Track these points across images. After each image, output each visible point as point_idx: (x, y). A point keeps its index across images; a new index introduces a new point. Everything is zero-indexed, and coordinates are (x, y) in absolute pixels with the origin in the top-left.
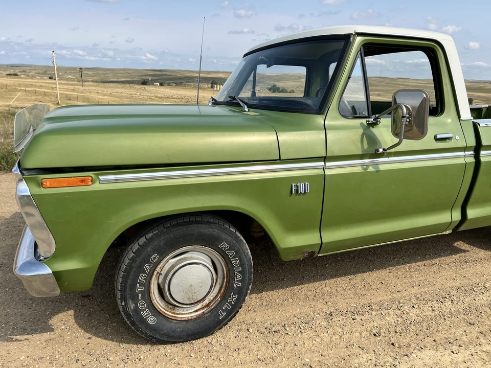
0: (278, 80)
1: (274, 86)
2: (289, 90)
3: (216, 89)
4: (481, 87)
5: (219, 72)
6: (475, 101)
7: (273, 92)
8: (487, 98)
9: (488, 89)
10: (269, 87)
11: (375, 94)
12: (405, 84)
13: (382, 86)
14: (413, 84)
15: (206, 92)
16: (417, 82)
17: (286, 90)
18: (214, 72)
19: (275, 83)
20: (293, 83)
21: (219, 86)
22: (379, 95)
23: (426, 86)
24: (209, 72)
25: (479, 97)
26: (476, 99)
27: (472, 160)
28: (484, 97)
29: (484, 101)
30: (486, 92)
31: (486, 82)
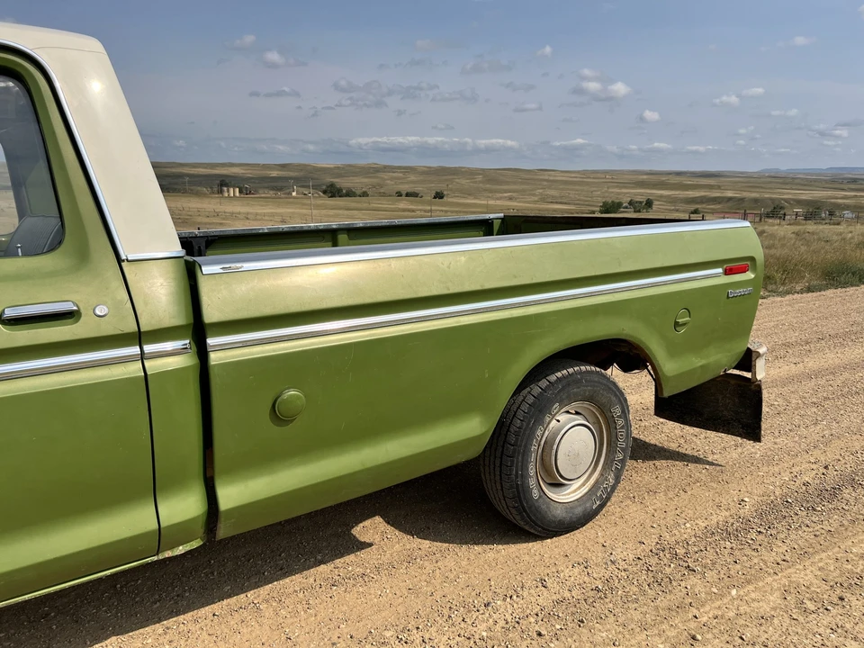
0: (340, 176)
1: (332, 185)
2: (358, 192)
3: (226, 195)
4: (663, 181)
5: (232, 165)
6: (656, 203)
7: (331, 197)
8: (672, 198)
9: (674, 184)
10: (324, 187)
12: (551, 178)
13: (515, 183)
14: (564, 178)
15: (206, 200)
16: (569, 175)
17: (355, 193)
18: (223, 165)
19: (335, 180)
20: (366, 180)
21: (231, 190)
22: (510, 199)
23: (583, 182)
24: (213, 166)
25: (661, 196)
26: (658, 200)
27: (185, 361)
28: (669, 196)
29: (670, 202)
30: (672, 189)
31: (670, 174)
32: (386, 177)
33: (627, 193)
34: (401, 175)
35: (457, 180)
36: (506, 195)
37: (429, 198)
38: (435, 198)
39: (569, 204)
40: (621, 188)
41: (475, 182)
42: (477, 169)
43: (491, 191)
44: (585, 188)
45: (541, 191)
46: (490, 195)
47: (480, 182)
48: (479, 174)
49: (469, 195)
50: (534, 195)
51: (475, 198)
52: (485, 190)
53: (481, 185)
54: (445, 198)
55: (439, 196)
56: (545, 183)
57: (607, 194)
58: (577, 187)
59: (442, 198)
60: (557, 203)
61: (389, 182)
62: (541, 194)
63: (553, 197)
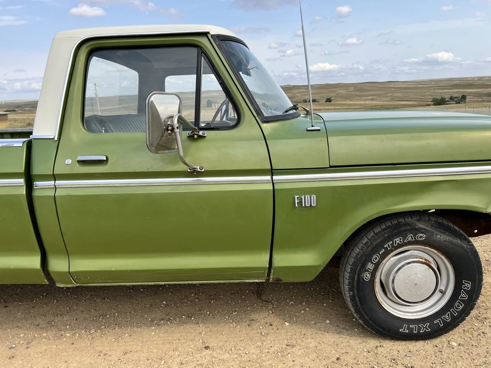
6: (468, 97)
8: (479, 94)
9: (479, 85)
11: (369, 99)
12: (396, 86)
13: (374, 90)
22: (372, 100)
23: (417, 87)
25: (471, 93)
28: (476, 92)
29: (477, 96)
32: (296, 92)
33: (446, 92)
34: (304, 90)
35: (338, 91)
36: (369, 98)
37: (323, 102)
38: (326, 102)
39: (410, 101)
40: (442, 89)
41: (350, 91)
42: (349, 84)
43: (360, 96)
44: (420, 91)
45: (391, 94)
46: (359, 98)
47: (352, 91)
48: (352, 87)
49: (347, 99)
50: (387, 97)
51: (350, 101)
52: (356, 96)
53: (353, 93)
54: (332, 102)
55: (329, 100)
56: (393, 89)
57: (433, 94)
58: (414, 91)
59: (330, 101)
60: (402, 101)
61: (298, 95)
62: (391, 96)
63: (399, 97)
